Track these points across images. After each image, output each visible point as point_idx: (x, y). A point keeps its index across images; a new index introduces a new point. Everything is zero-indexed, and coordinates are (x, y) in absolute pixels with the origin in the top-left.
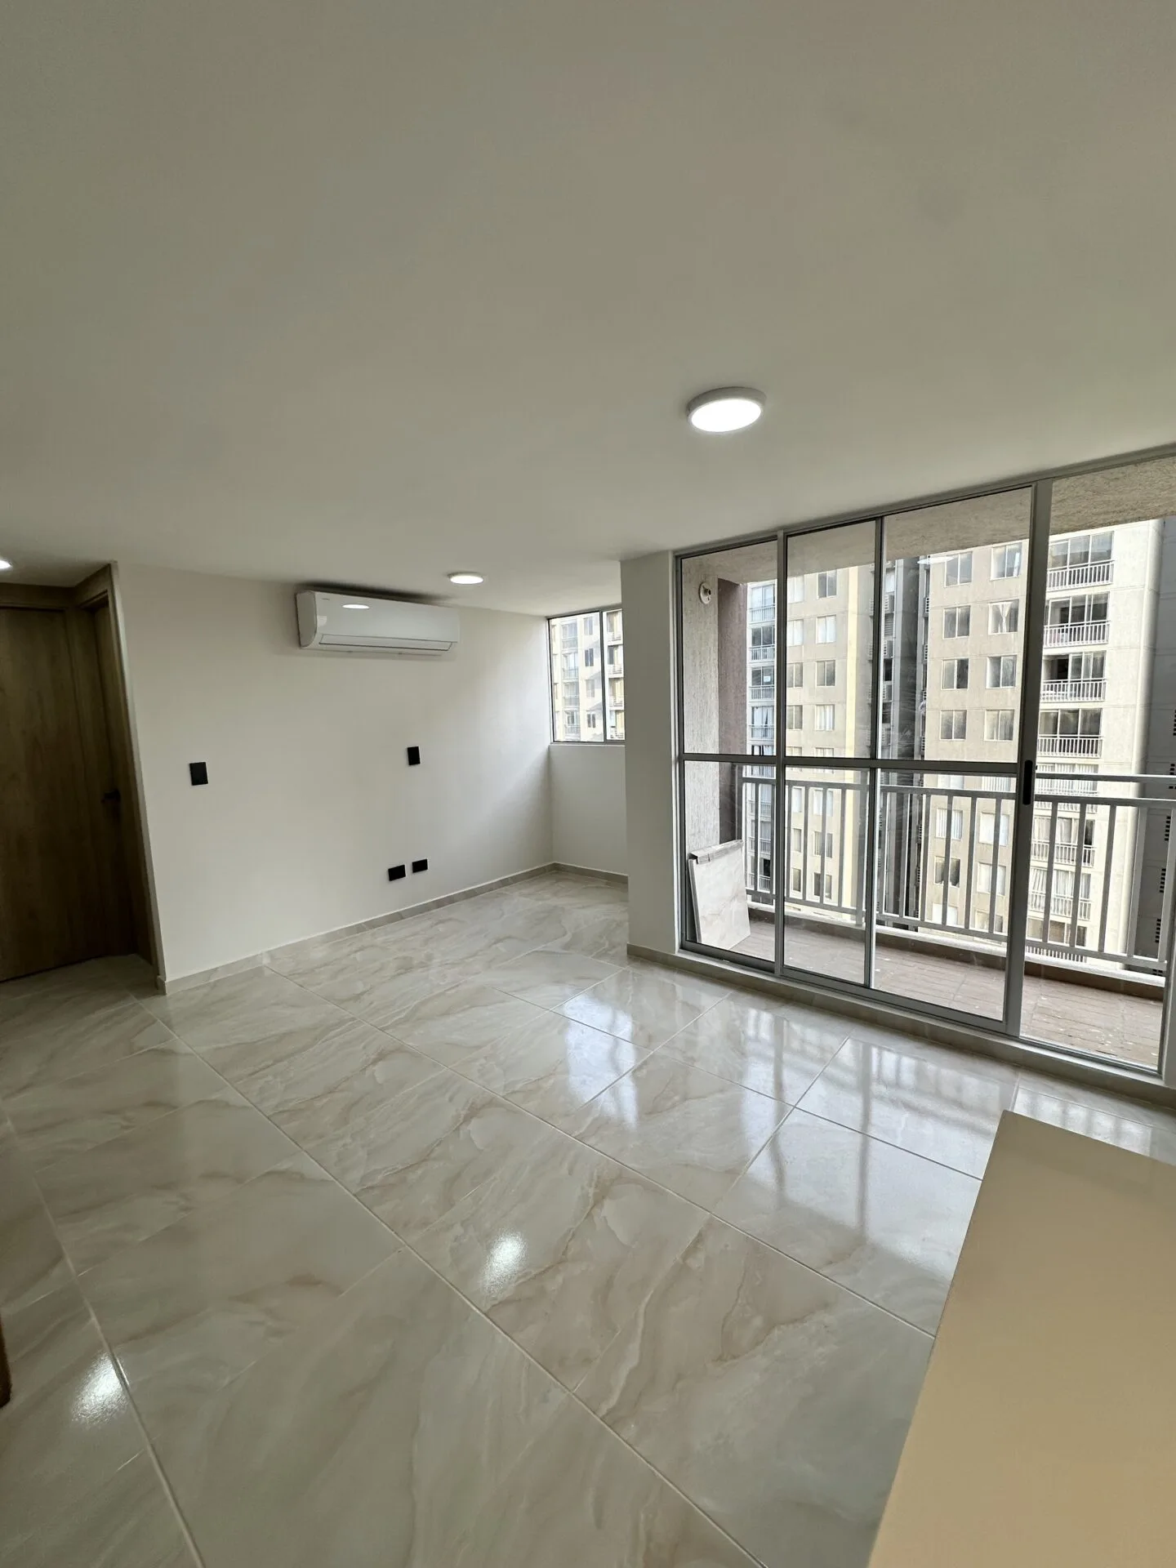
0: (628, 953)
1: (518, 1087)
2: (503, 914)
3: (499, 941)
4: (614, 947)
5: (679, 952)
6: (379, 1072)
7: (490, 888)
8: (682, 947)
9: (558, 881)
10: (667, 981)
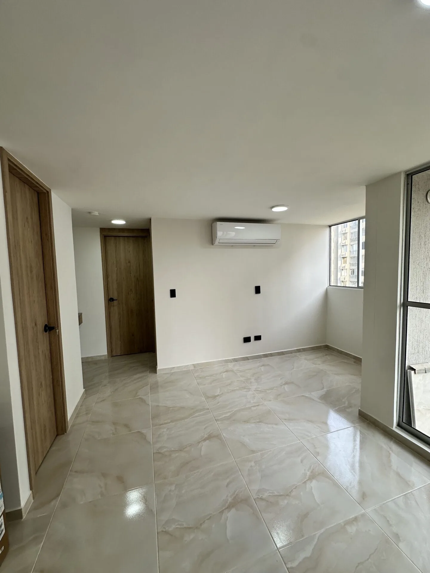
0: (359, 415)
1: (266, 495)
2: (293, 368)
3: (286, 383)
4: (351, 407)
5: (396, 428)
6: (205, 447)
7: (291, 352)
8: (399, 425)
9: (326, 355)
10: (385, 447)
